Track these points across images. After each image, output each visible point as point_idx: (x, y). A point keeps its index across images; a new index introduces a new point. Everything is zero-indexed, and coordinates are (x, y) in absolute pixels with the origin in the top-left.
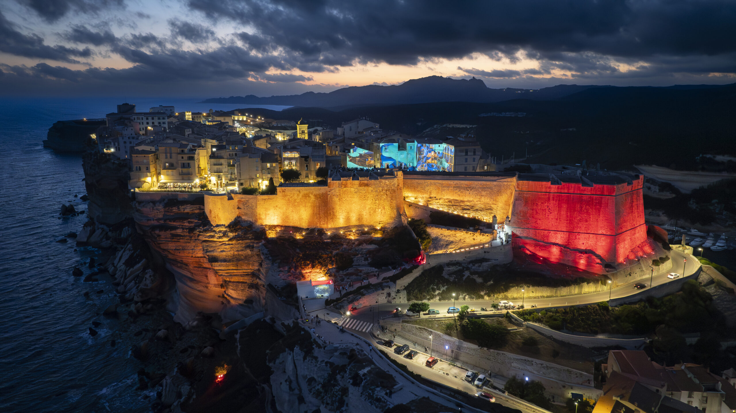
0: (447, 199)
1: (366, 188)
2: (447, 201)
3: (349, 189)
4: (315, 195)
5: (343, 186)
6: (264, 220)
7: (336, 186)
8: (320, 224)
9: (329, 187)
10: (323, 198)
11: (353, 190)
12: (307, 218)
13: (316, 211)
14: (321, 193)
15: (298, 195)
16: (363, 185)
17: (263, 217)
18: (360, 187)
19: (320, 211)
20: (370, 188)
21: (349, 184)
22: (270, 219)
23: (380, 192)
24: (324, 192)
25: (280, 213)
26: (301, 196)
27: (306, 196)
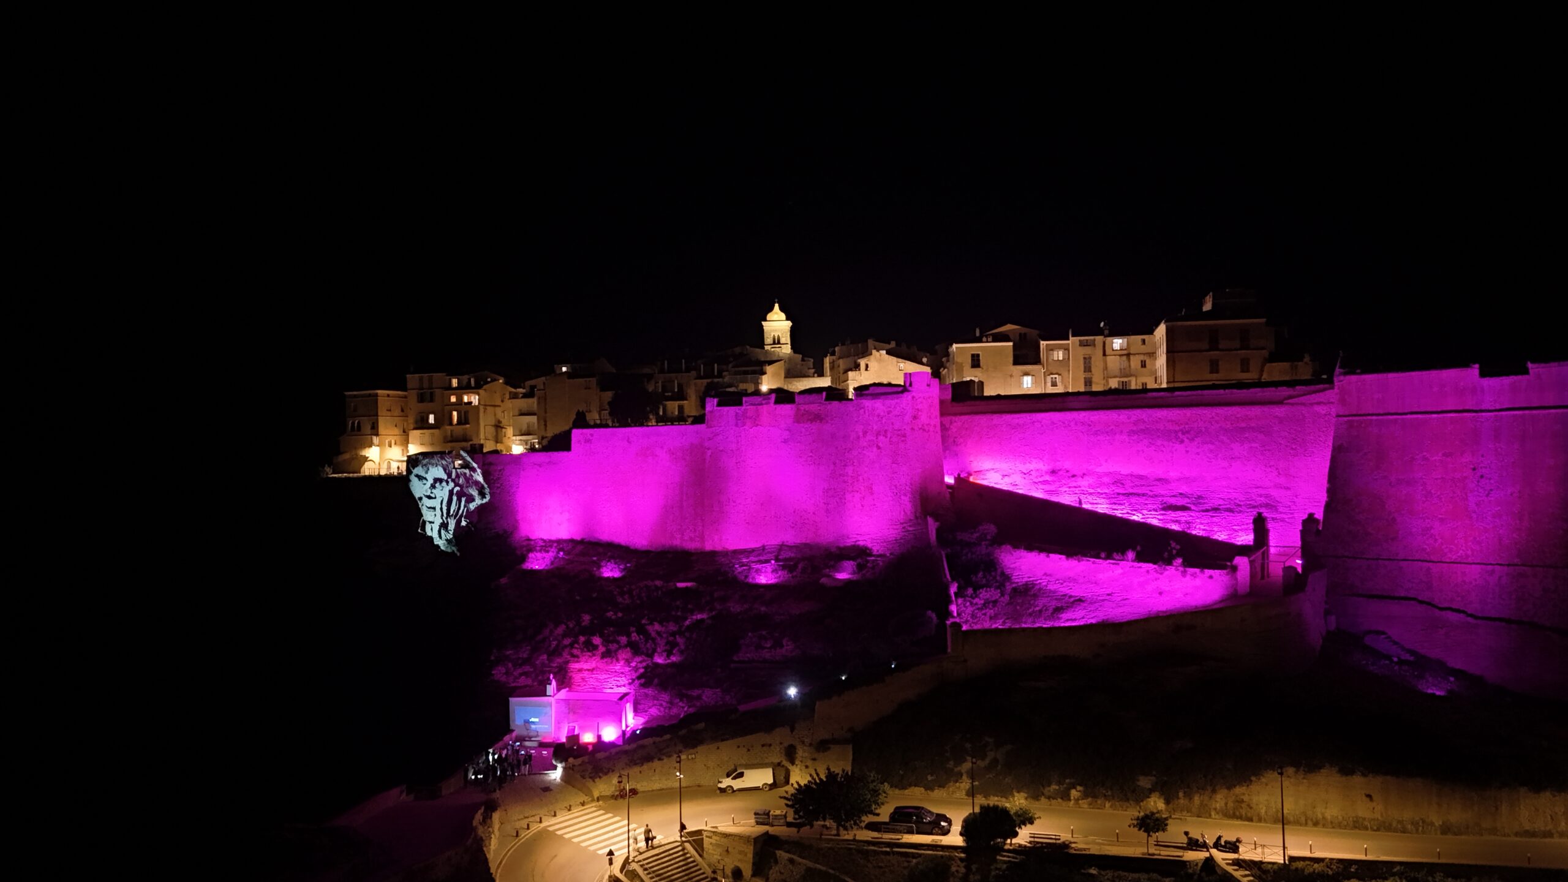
0: (1107, 474)
1: (816, 425)
2: (1106, 480)
3: (767, 428)
4: (670, 452)
5: (749, 423)
6: (535, 526)
7: (728, 423)
8: (682, 539)
9: (708, 426)
10: (692, 459)
11: (776, 432)
12: (647, 519)
13: (673, 498)
14: (686, 444)
15: (625, 452)
16: (805, 417)
17: (534, 515)
18: (797, 425)
19: (682, 500)
20: (827, 428)
21: (765, 416)
22: (551, 523)
23: (858, 437)
24: (694, 440)
25: (578, 503)
26: (632, 454)
27: (647, 453)
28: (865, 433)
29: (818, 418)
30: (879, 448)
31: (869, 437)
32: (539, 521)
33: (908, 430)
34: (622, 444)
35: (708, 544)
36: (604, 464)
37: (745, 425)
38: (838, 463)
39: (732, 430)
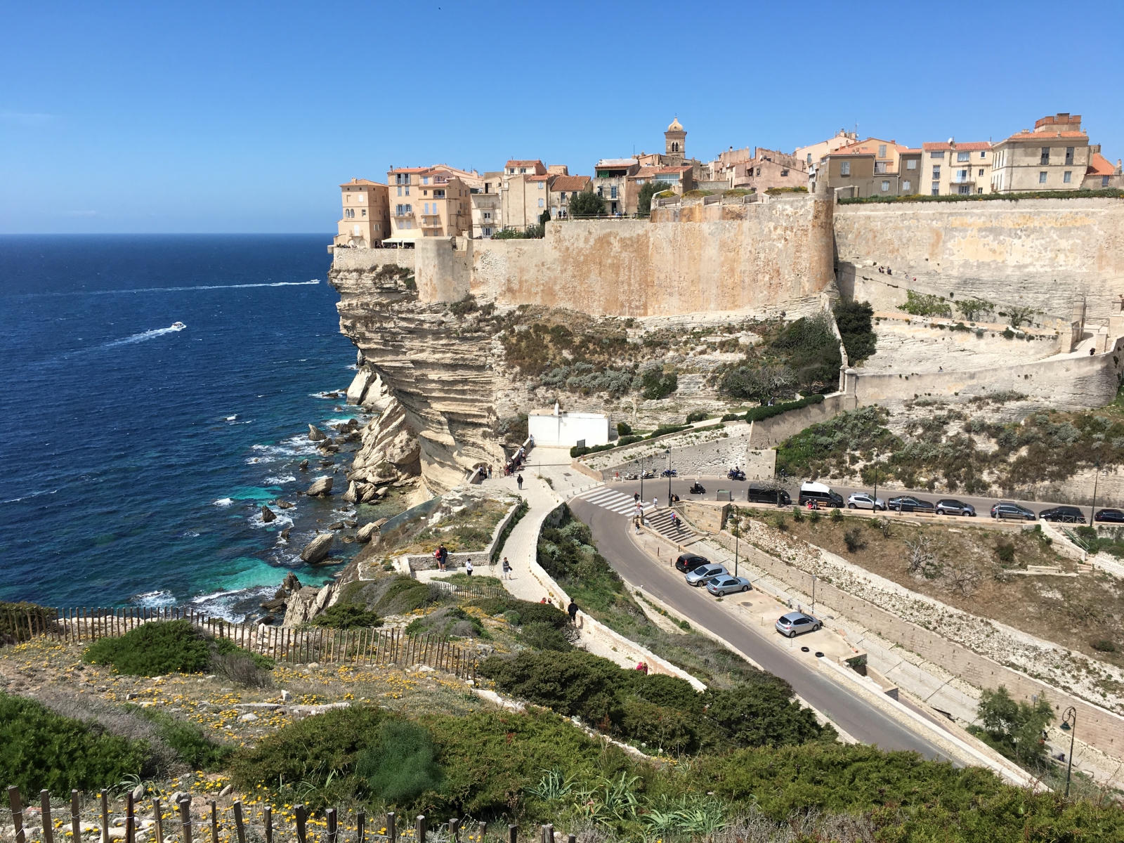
1: (736, 222)
3: (698, 224)
4: (622, 240)
5: (684, 219)
6: (517, 294)
7: (668, 219)
8: (630, 307)
9: (651, 221)
10: (639, 247)
11: (706, 227)
12: (603, 291)
13: (623, 276)
14: (635, 235)
15: (586, 240)
16: (729, 216)
17: (516, 286)
18: (722, 221)
19: (630, 278)
20: (746, 224)
21: (697, 214)
22: (529, 292)
23: (770, 232)
24: (641, 232)
25: (550, 278)
26: (592, 242)
27: (604, 241)
28: (775, 228)
29: (739, 216)
30: (786, 240)
31: (779, 231)
32: (520, 290)
33: (810, 227)
34: (583, 234)
35: (650, 312)
36: (571, 249)
37: (680, 221)
38: (753, 250)
39: (670, 224)
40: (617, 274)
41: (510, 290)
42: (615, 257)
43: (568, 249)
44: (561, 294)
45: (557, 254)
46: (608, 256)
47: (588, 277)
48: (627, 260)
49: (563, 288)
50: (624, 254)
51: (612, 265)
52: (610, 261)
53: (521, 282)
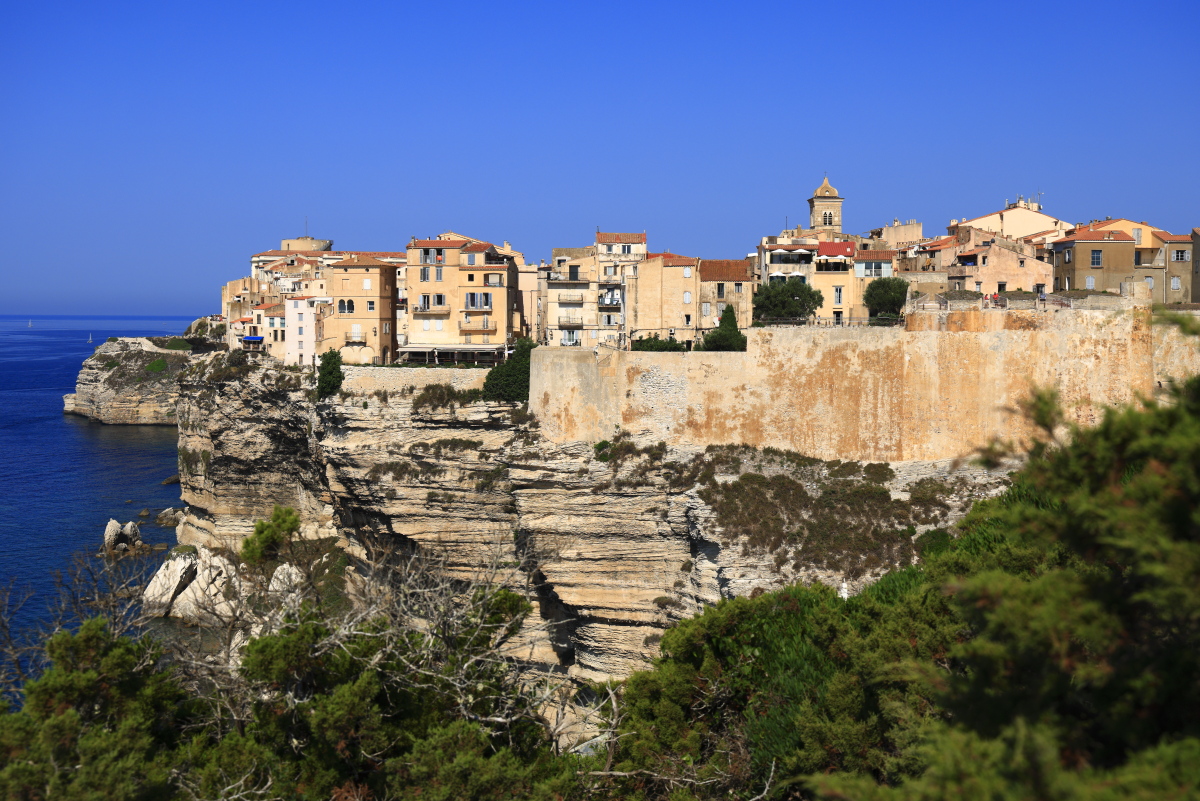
1: (1028, 333)
3: (974, 334)
4: (863, 356)
5: (953, 327)
6: (703, 431)
7: (930, 327)
8: (876, 448)
9: (907, 329)
10: (889, 365)
11: (985, 339)
12: (835, 426)
13: (865, 406)
14: (882, 348)
15: (810, 354)
16: (1018, 324)
17: (701, 419)
18: (1006, 331)
19: (876, 407)
20: (1042, 336)
21: (972, 322)
22: (722, 426)
23: (1076, 347)
24: (891, 344)
25: (754, 407)
26: (818, 356)
27: (836, 356)
29: (1030, 325)
32: (708, 425)
33: (1129, 342)
34: (805, 347)
35: (906, 453)
36: (786, 367)
37: (948, 329)
38: (1052, 371)
39: (935, 334)
40: (857, 404)
41: (691, 424)
42: (854, 378)
43: (781, 366)
44: (771, 430)
45: (765, 373)
46: (844, 376)
47: (813, 406)
48: (870, 381)
49: (775, 421)
50: (867, 374)
51: (848, 390)
52: (846, 383)
53: (709, 413)
